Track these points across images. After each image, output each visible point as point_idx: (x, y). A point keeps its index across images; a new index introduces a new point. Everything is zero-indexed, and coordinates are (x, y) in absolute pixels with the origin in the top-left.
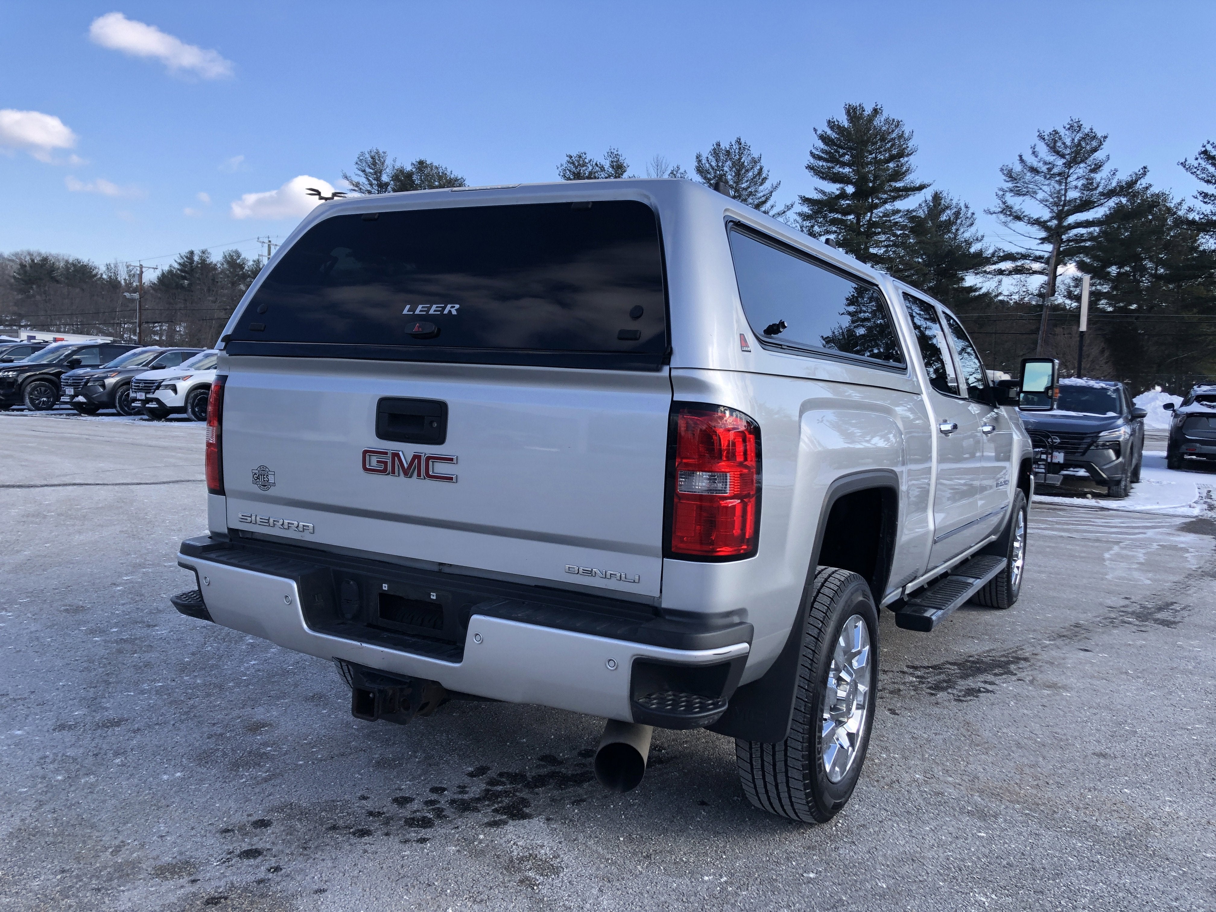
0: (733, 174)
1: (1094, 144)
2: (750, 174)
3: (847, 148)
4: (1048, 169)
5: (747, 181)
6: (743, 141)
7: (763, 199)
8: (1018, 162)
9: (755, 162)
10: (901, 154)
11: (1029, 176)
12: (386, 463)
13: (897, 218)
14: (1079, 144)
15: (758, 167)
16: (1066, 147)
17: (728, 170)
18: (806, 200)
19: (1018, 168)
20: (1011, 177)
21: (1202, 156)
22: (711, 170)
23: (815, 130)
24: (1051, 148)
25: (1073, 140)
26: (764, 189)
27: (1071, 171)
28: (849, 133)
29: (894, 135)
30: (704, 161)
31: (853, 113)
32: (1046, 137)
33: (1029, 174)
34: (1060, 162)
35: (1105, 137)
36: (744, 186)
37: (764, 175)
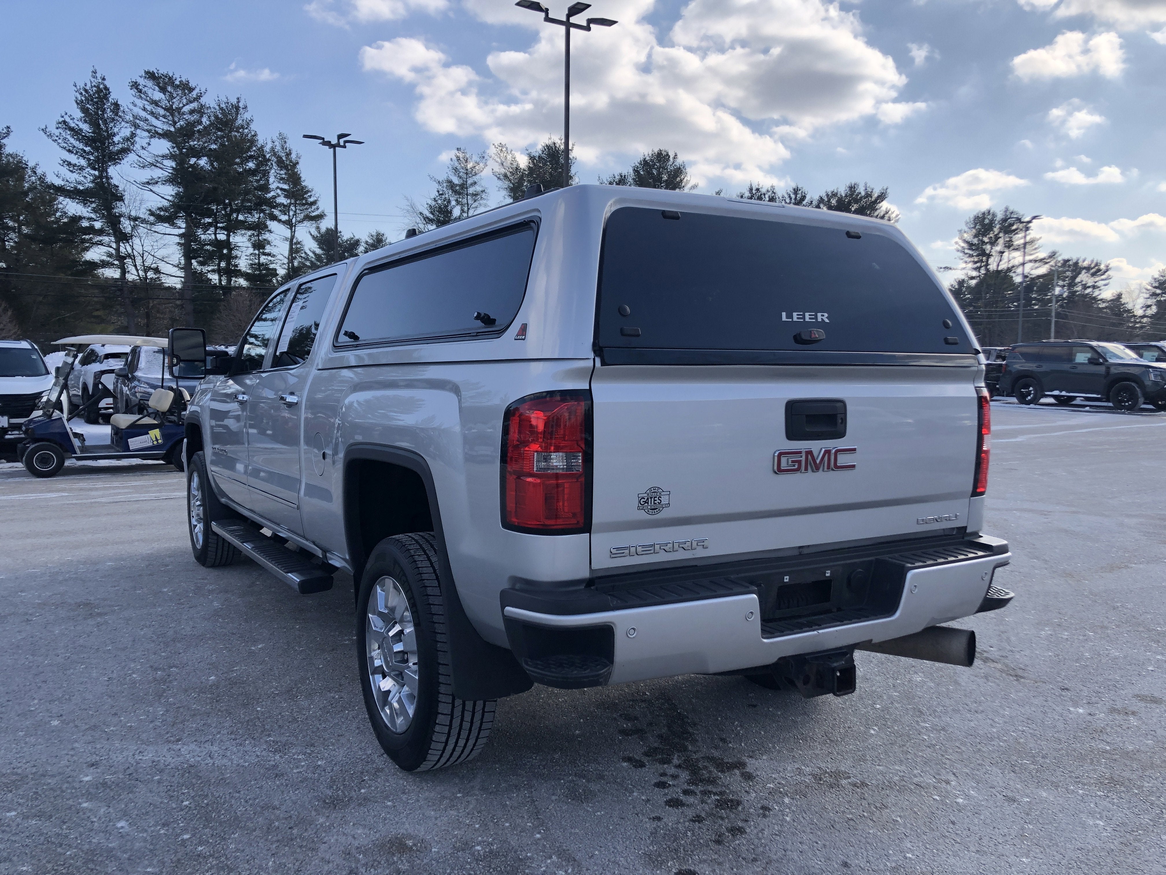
12: (799, 462)
21: (60, 125)
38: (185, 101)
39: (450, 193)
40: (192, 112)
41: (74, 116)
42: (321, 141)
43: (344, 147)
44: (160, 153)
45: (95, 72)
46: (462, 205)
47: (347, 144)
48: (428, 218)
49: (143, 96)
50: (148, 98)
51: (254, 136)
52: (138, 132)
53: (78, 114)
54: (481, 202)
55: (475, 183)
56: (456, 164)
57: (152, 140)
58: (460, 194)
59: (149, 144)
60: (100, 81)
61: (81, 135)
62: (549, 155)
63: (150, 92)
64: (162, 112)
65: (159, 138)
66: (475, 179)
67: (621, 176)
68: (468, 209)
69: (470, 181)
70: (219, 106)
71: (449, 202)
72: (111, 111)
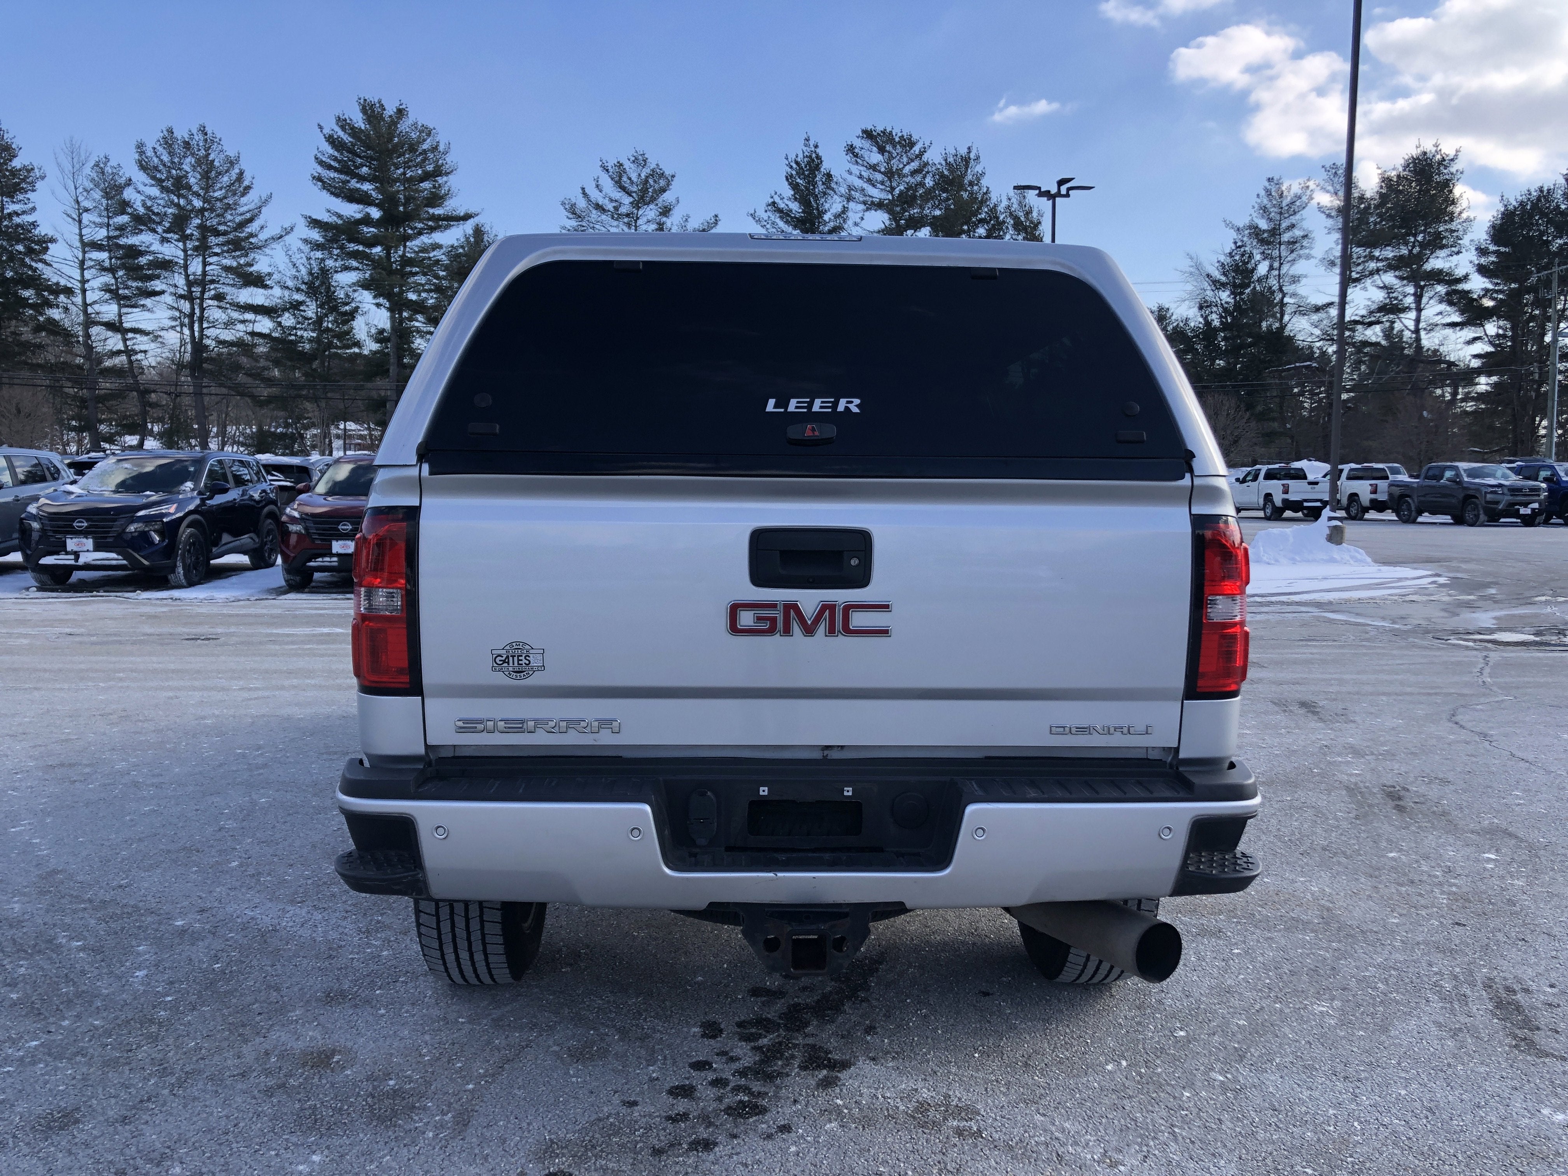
0: (199, 177)
1: (662, 183)
2: (225, 179)
3: (364, 156)
4: (614, 207)
5: (221, 189)
6: (209, 130)
7: (248, 215)
8: (582, 195)
9: (232, 163)
10: (438, 172)
11: (594, 214)
12: (772, 619)
13: (436, 254)
14: (646, 181)
15: (237, 171)
16: (632, 182)
17: (188, 170)
18: (315, 223)
19: (582, 203)
20: (574, 213)
21: (770, 208)
22: (161, 167)
23: (321, 128)
24: (616, 182)
25: (639, 175)
26: (248, 203)
27: (640, 212)
28: (368, 136)
29: (425, 146)
30: (150, 153)
31: (371, 111)
32: (611, 170)
33: (594, 212)
34: (627, 200)
35: (673, 176)
36: (217, 194)
37: (246, 183)
38: (905, 160)
39: (1255, 243)
40: (914, 173)
41: (784, 195)
42: (1037, 192)
43: (1067, 195)
44: (876, 229)
45: (807, 140)
46: (1272, 259)
47: (1071, 192)
48: (1219, 281)
49: (859, 160)
50: (865, 164)
51: (986, 193)
52: (852, 205)
53: (789, 192)
54: (1301, 252)
55: (1293, 226)
56: (1265, 201)
57: (867, 214)
58: (1268, 243)
59: (862, 219)
60: (813, 149)
61: (790, 216)
62: (1415, 172)
63: (865, 154)
64: (879, 177)
65: (876, 210)
66: (1293, 219)
67: (1542, 191)
68: (1281, 264)
69: (1284, 225)
70: (946, 160)
71: (1251, 256)
72: (823, 184)
